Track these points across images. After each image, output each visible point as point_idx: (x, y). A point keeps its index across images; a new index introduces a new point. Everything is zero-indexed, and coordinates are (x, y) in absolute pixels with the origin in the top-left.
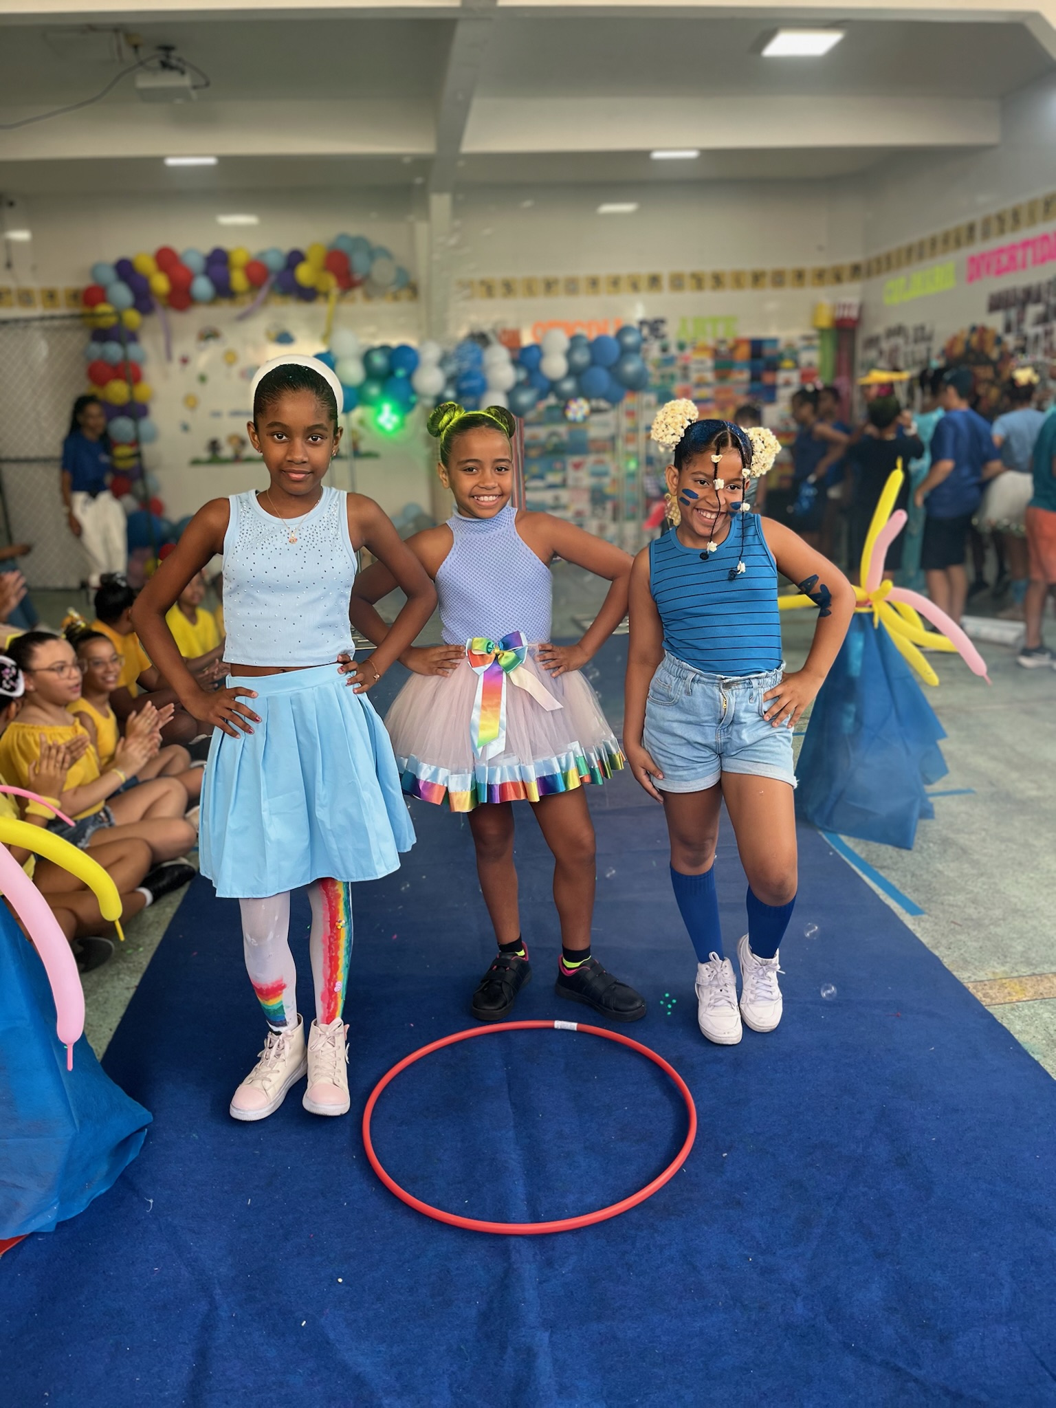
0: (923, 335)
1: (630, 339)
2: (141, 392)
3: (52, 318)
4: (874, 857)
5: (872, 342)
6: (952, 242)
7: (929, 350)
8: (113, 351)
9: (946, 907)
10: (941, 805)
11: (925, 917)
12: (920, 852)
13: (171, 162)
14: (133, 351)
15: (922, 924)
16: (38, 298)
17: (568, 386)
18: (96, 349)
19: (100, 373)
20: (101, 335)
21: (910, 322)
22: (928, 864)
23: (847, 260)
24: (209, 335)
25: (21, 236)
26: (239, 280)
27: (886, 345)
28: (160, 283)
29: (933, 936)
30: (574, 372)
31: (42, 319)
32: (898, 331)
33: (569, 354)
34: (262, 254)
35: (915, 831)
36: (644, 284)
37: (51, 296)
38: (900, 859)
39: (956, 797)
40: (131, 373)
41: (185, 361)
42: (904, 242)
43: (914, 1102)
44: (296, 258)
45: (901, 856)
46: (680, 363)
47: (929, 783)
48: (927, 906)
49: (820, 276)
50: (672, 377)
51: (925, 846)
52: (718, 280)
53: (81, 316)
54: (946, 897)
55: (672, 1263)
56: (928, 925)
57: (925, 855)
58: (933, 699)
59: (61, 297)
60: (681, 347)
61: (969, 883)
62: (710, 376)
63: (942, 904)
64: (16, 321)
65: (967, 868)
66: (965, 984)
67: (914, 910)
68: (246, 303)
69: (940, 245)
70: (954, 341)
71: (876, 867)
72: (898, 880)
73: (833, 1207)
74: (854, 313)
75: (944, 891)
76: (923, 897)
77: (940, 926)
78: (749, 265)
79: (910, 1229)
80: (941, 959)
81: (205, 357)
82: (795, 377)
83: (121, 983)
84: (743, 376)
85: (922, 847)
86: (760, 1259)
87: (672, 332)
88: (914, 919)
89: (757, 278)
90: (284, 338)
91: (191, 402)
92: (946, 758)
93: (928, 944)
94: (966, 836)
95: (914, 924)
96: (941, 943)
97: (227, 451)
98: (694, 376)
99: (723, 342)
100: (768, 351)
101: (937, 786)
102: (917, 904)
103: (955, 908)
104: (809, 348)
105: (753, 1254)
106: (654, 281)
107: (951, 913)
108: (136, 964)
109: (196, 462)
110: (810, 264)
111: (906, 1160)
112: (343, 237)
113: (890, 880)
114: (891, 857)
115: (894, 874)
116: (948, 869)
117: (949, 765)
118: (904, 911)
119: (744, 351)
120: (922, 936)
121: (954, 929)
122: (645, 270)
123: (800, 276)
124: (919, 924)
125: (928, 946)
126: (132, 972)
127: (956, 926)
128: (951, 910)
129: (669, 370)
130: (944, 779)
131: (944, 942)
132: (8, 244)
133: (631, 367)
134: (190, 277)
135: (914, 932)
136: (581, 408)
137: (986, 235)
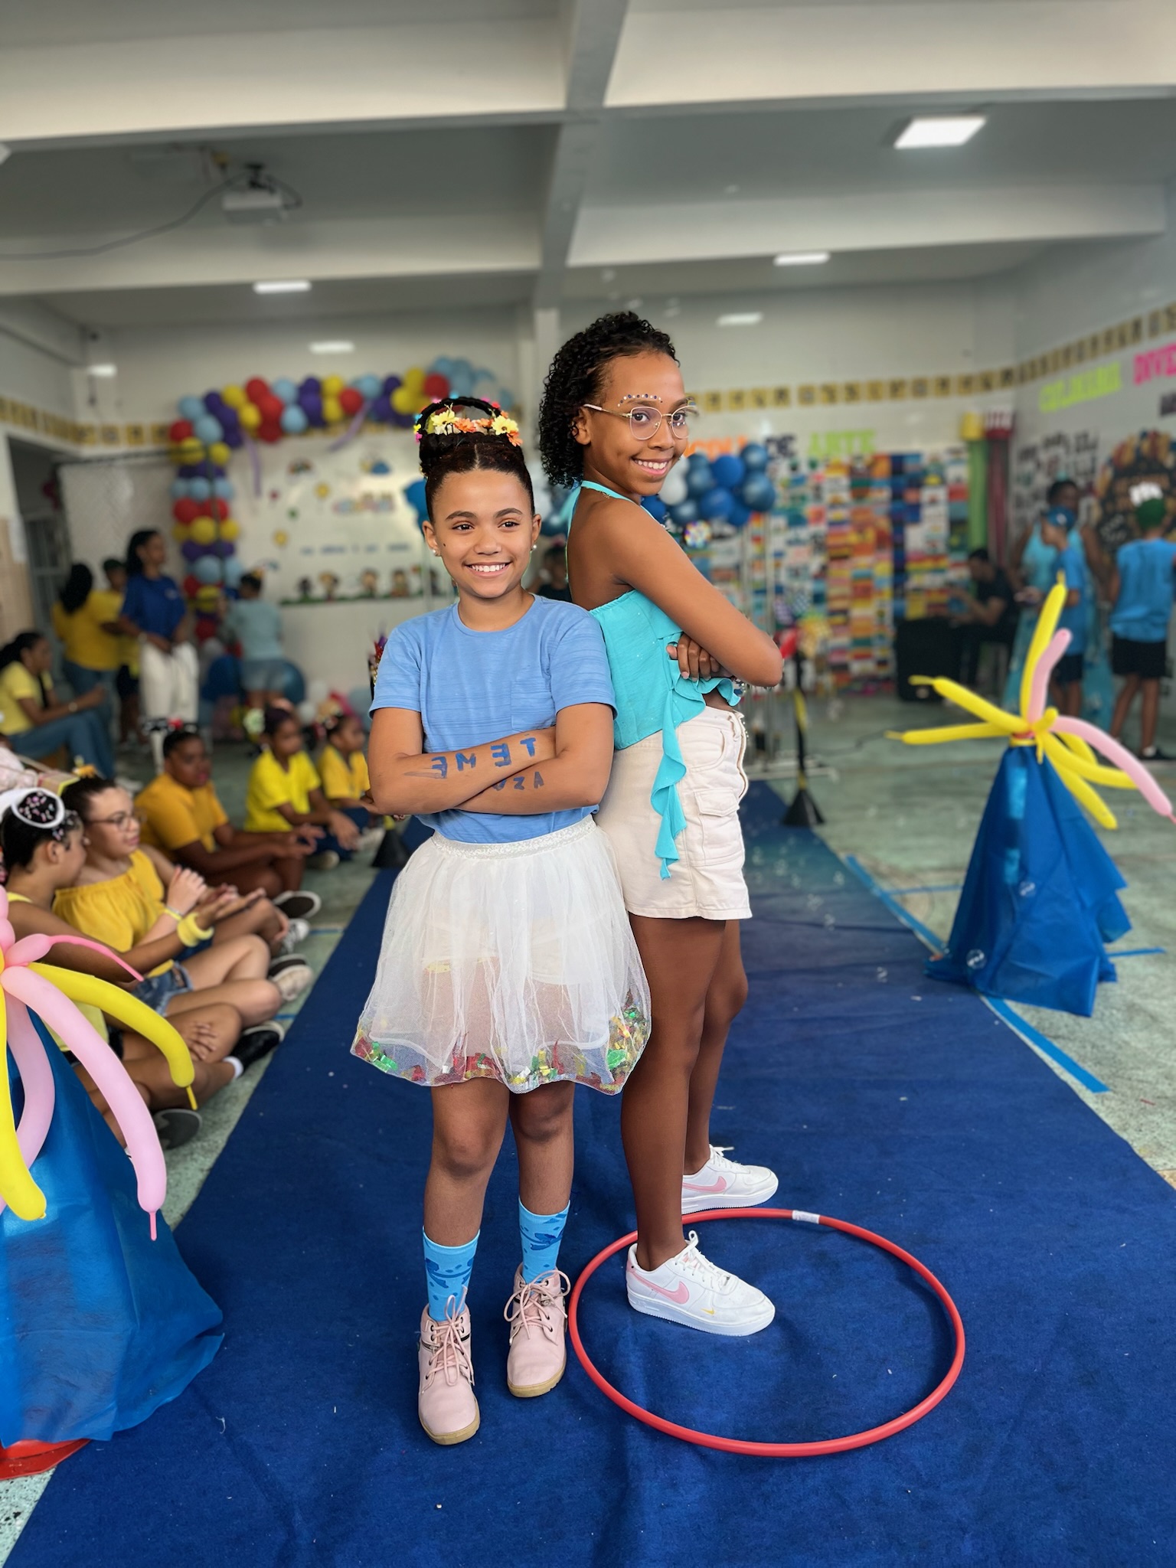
0: (1086, 443)
1: (755, 458)
2: (229, 529)
3: (137, 455)
4: (1047, 1024)
5: (1029, 453)
6: (1115, 340)
7: (1094, 460)
8: (200, 487)
9: (1135, 1083)
10: (1123, 966)
11: (1109, 1094)
12: (1101, 1020)
13: (263, 288)
14: (221, 486)
15: (1107, 1103)
16: (122, 434)
17: (687, 510)
18: (182, 486)
19: (185, 512)
20: (188, 472)
21: (1071, 431)
22: (1111, 1033)
23: (997, 365)
24: (300, 468)
25: (105, 371)
26: (332, 409)
27: (1044, 456)
28: (250, 415)
29: (1119, 1117)
30: (694, 495)
31: (127, 456)
32: (1058, 440)
33: (687, 477)
34: (357, 381)
35: (1094, 996)
36: (770, 398)
37: (136, 433)
38: (1077, 1028)
39: (1142, 957)
40: (218, 510)
41: (274, 495)
42: (1060, 343)
43: (1102, 1310)
44: (392, 384)
45: (1079, 1024)
46: (811, 483)
47: (1109, 940)
48: (1111, 1081)
49: (967, 383)
50: (803, 498)
51: (1107, 1013)
52: (852, 392)
53: (168, 453)
54: (1134, 1072)
55: (817, 1495)
56: (1113, 1104)
57: (1107, 1023)
58: (1112, 847)
59: (147, 434)
60: (813, 465)
61: (1162, 1055)
62: (845, 496)
63: (1130, 1079)
64: (100, 460)
65: (1158, 1039)
66: (1160, 1173)
67: (1095, 1086)
68: (340, 432)
69: (1101, 345)
70: (1122, 449)
71: (1050, 1036)
72: (1075, 1051)
73: (1007, 1434)
74: (1006, 423)
75: (1131, 1065)
76: (1106, 1071)
77: (1128, 1105)
78: (886, 374)
79: (1099, 1459)
80: (1130, 1143)
81: (297, 492)
82: (941, 494)
83: (194, 1164)
84: (881, 495)
85: (1103, 1014)
86: (922, 1494)
87: (803, 450)
88: (1097, 1097)
89: (896, 389)
90: (380, 469)
91: (281, 539)
92: (1129, 913)
93: (1114, 1125)
94: (1156, 1002)
95: (1097, 1103)
96: (1130, 1125)
97: (318, 591)
98: (828, 497)
99: (859, 458)
100: (910, 466)
101: (1119, 945)
102: (1099, 1079)
103: (1145, 1085)
104: (957, 461)
105: (912, 1487)
106: (782, 395)
107: (1141, 1089)
108: (211, 1143)
109: (286, 603)
110: (956, 370)
111: (1093, 1378)
112: (442, 360)
113: (1066, 1051)
114: (1066, 1026)
115: (1070, 1045)
116: (1136, 1038)
117: (1133, 921)
118: (1084, 1088)
119: (883, 468)
120: (1107, 1116)
121: (1145, 1108)
122: (770, 382)
123: (944, 384)
124: (1102, 1102)
125: (1115, 1128)
126: (207, 1152)
127: (1147, 1105)
128: (1140, 1086)
129: (799, 490)
130: (1128, 935)
131: (1133, 1122)
132: (92, 380)
133: (755, 488)
134: (280, 408)
135: (1097, 1112)
136: (700, 532)
137: (1154, 331)
